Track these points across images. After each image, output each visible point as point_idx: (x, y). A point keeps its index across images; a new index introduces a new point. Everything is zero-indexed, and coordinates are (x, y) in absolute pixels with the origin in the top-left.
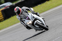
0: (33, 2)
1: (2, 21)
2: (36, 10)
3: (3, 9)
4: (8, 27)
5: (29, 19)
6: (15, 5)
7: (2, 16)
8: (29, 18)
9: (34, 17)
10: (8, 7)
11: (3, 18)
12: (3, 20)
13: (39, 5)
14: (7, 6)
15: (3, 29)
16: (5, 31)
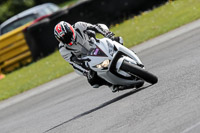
0: (126, 4)
1: (28, 64)
2: (137, 28)
3: (29, 24)
4: (45, 82)
5: (101, 54)
6: (66, 12)
7: (26, 48)
8: (100, 50)
9: (115, 49)
10: (47, 20)
11: (29, 53)
12: (29, 60)
13: (145, 14)
14: (42, 14)
15: (28, 89)
16: (35, 96)
